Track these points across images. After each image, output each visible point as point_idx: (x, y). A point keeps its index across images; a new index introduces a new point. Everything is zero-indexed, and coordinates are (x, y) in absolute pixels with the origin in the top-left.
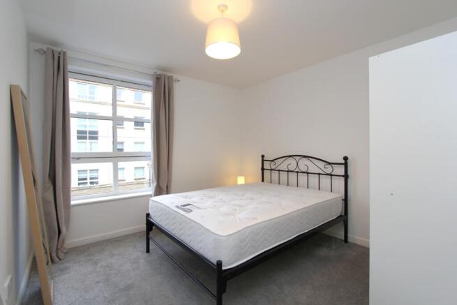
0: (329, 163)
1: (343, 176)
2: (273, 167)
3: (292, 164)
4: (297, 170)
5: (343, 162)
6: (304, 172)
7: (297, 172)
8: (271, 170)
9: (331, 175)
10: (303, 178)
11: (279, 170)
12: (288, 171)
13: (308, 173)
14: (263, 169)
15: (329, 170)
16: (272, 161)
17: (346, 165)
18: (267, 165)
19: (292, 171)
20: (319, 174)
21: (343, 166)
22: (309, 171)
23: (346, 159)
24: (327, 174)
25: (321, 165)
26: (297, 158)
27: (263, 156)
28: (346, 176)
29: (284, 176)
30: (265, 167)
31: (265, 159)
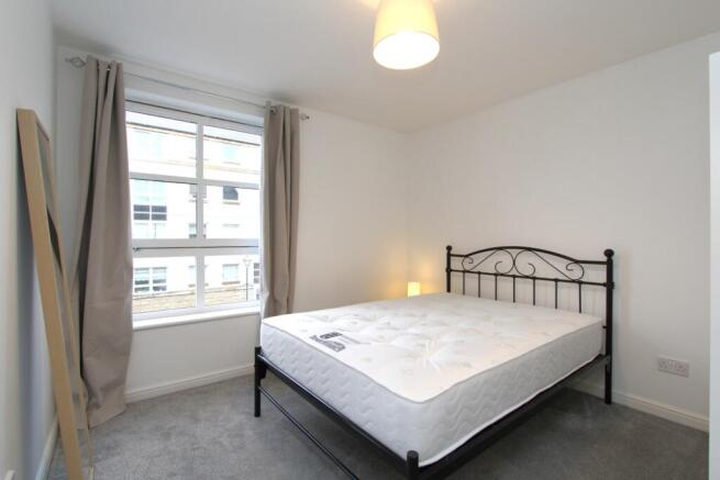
0: (577, 262)
1: (604, 285)
2: (468, 267)
3: (504, 262)
4: (514, 272)
5: (605, 259)
6: (527, 277)
7: (514, 276)
8: (464, 272)
9: (580, 283)
10: (524, 287)
11: (479, 273)
12: (496, 275)
13: (534, 278)
14: (449, 270)
15: (576, 273)
16: (467, 256)
17: (609, 264)
18: (456, 264)
19: (502, 275)
20: (556, 280)
21: (605, 266)
22: (536, 275)
23: (609, 253)
24: (573, 281)
25: (561, 264)
26: (514, 252)
27: (449, 248)
28: (609, 285)
29: (488, 282)
30: (452, 267)
31: (452, 252)
